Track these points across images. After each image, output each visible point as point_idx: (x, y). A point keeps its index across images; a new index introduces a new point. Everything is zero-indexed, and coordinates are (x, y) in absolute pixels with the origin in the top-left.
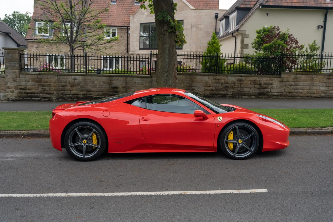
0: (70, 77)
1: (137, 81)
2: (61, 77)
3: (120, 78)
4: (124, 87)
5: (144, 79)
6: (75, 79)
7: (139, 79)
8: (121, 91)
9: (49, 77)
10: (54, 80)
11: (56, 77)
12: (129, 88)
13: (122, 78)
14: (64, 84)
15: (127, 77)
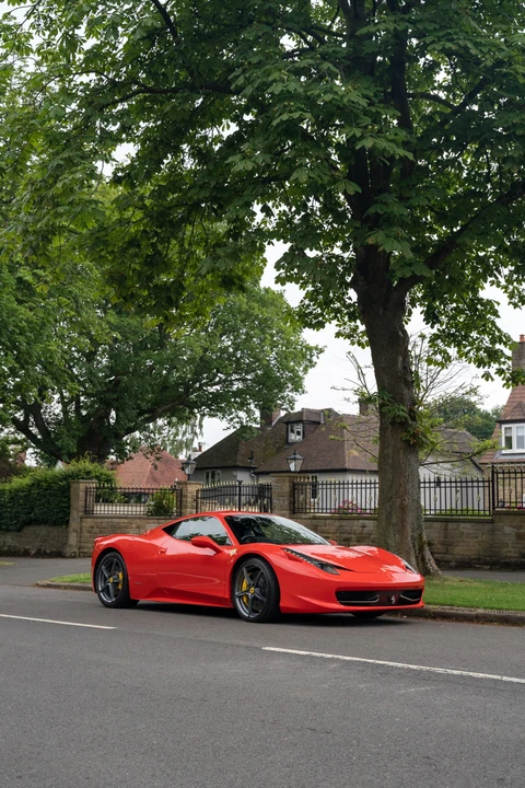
0: (356, 522)
1: (465, 531)
2: (344, 523)
3: (435, 524)
4: (443, 544)
5: (479, 526)
6: (364, 527)
7: (468, 525)
8: (436, 551)
9: (328, 522)
10: (332, 529)
11: (337, 523)
12: (451, 544)
13: (439, 524)
14: (346, 536)
15: (447, 521)
